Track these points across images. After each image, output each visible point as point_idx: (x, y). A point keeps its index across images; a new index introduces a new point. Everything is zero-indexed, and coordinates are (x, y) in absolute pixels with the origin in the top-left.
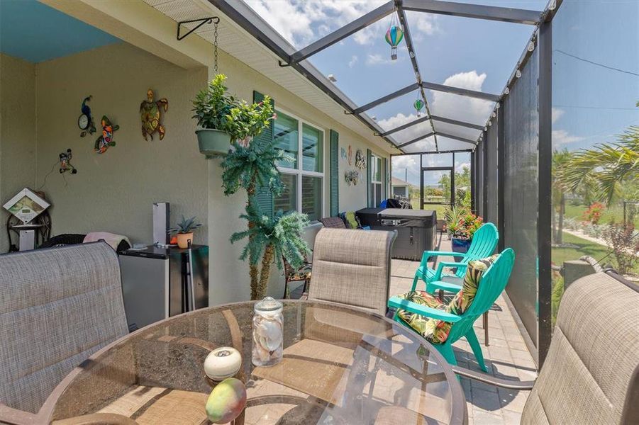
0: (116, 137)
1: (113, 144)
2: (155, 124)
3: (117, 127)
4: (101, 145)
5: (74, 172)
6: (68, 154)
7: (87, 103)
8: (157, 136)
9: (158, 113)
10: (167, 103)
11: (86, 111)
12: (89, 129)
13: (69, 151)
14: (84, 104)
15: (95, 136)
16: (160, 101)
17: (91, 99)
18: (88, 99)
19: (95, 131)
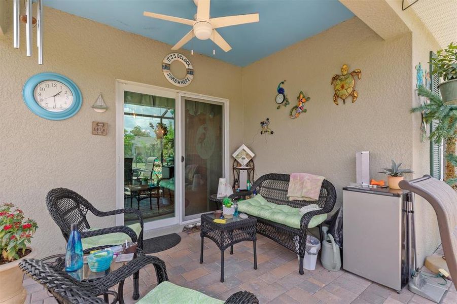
0: (307, 106)
1: (305, 111)
2: (350, 90)
3: (309, 98)
4: (294, 113)
5: (272, 133)
6: (267, 121)
7: (282, 86)
8: (349, 100)
9: (353, 81)
10: (360, 72)
11: (281, 91)
12: (284, 103)
13: (268, 119)
14: (279, 86)
15: (289, 107)
16: (354, 72)
17: (285, 82)
18: (283, 83)
19: (289, 104)
